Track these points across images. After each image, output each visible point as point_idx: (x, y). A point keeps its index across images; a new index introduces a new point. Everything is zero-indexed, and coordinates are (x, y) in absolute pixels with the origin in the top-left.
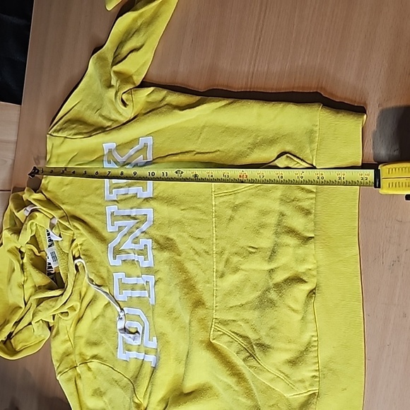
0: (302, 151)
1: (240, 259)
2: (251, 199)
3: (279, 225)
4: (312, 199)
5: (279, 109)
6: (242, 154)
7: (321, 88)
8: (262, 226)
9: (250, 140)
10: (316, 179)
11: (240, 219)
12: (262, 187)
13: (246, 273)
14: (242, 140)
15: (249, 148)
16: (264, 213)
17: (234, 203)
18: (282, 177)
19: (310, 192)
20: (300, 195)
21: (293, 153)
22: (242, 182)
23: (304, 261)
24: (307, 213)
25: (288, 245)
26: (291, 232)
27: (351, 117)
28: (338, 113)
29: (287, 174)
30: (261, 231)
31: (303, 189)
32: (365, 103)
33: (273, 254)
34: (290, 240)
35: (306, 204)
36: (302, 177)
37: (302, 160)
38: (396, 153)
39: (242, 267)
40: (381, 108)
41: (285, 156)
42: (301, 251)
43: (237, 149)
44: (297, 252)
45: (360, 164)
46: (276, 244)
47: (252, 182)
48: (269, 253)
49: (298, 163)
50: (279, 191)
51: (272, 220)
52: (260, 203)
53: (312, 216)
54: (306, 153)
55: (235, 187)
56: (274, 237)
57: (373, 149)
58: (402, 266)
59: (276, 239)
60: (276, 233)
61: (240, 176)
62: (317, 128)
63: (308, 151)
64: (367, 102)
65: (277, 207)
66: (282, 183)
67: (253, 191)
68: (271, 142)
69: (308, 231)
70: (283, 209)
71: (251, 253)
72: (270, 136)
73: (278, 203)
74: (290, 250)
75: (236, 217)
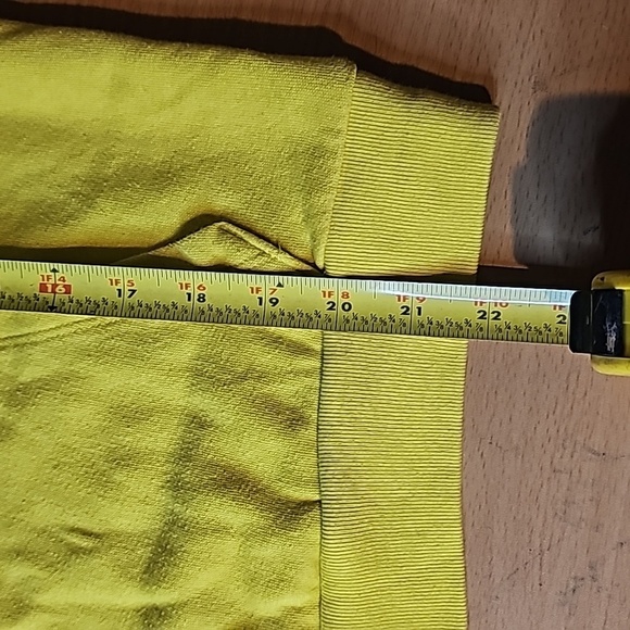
0: (274, 213)
1: (33, 571)
2: (82, 367)
3: (189, 458)
4: (308, 373)
5: (199, 68)
6: (47, 214)
7: (339, 16)
8: (124, 460)
9: (80, 168)
10: (324, 310)
11: (38, 436)
12: (123, 328)
13: (57, 619)
14: (49, 163)
15: (74, 195)
16: (131, 415)
17: (12, 378)
18: (202, 298)
19: (300, 350)
20: (267, 359)
21: (240, 219)
22: (52, 309)
23: (279, 581)
24: (292, 419)
25: (221, 530)
26: (235, 483)
27: (460, 112)
28: (414, 96)
29: (220, 288)
30: (119, 477)
31: (277, 341)
32: (489, 77)
33: (161, 557)
34: (235, 515)
35: (286, 391)
36: (275, 302)
37: (276, 245)
38: (591, 240)
39: (43, 599)
40: (541, 95)
41: (213, 230)
42: (271, 551)
43: (26, 194)
44: (254, 553)
45: (472, 268)
46: (174, 524)
47: (91, 308)
48: (143, 553)
49: (263, 253)
50: (188, 344)
51: (160, 439)
52: (115, 380)
53: (311, 433)
54: (292, 223)
55: (19, 322)
56: (163, 497)
57: (515, 221)
58: (604, 594)
59: (178, 508)
60: (176, 486)
61: (43, 288)
62: (339, 141)
63: (297, 217)
64: (498, 73)
65: (178, 394)
66: (200, 317)
67: (89, 340)
68: (162, 178)
69: (298, 482)
70: (203, 402)
71: (76, 551)
72: (157, 155)
73: (182, 383)
74: (230, 547)
75: (24, 426)
